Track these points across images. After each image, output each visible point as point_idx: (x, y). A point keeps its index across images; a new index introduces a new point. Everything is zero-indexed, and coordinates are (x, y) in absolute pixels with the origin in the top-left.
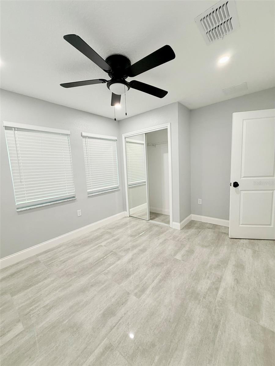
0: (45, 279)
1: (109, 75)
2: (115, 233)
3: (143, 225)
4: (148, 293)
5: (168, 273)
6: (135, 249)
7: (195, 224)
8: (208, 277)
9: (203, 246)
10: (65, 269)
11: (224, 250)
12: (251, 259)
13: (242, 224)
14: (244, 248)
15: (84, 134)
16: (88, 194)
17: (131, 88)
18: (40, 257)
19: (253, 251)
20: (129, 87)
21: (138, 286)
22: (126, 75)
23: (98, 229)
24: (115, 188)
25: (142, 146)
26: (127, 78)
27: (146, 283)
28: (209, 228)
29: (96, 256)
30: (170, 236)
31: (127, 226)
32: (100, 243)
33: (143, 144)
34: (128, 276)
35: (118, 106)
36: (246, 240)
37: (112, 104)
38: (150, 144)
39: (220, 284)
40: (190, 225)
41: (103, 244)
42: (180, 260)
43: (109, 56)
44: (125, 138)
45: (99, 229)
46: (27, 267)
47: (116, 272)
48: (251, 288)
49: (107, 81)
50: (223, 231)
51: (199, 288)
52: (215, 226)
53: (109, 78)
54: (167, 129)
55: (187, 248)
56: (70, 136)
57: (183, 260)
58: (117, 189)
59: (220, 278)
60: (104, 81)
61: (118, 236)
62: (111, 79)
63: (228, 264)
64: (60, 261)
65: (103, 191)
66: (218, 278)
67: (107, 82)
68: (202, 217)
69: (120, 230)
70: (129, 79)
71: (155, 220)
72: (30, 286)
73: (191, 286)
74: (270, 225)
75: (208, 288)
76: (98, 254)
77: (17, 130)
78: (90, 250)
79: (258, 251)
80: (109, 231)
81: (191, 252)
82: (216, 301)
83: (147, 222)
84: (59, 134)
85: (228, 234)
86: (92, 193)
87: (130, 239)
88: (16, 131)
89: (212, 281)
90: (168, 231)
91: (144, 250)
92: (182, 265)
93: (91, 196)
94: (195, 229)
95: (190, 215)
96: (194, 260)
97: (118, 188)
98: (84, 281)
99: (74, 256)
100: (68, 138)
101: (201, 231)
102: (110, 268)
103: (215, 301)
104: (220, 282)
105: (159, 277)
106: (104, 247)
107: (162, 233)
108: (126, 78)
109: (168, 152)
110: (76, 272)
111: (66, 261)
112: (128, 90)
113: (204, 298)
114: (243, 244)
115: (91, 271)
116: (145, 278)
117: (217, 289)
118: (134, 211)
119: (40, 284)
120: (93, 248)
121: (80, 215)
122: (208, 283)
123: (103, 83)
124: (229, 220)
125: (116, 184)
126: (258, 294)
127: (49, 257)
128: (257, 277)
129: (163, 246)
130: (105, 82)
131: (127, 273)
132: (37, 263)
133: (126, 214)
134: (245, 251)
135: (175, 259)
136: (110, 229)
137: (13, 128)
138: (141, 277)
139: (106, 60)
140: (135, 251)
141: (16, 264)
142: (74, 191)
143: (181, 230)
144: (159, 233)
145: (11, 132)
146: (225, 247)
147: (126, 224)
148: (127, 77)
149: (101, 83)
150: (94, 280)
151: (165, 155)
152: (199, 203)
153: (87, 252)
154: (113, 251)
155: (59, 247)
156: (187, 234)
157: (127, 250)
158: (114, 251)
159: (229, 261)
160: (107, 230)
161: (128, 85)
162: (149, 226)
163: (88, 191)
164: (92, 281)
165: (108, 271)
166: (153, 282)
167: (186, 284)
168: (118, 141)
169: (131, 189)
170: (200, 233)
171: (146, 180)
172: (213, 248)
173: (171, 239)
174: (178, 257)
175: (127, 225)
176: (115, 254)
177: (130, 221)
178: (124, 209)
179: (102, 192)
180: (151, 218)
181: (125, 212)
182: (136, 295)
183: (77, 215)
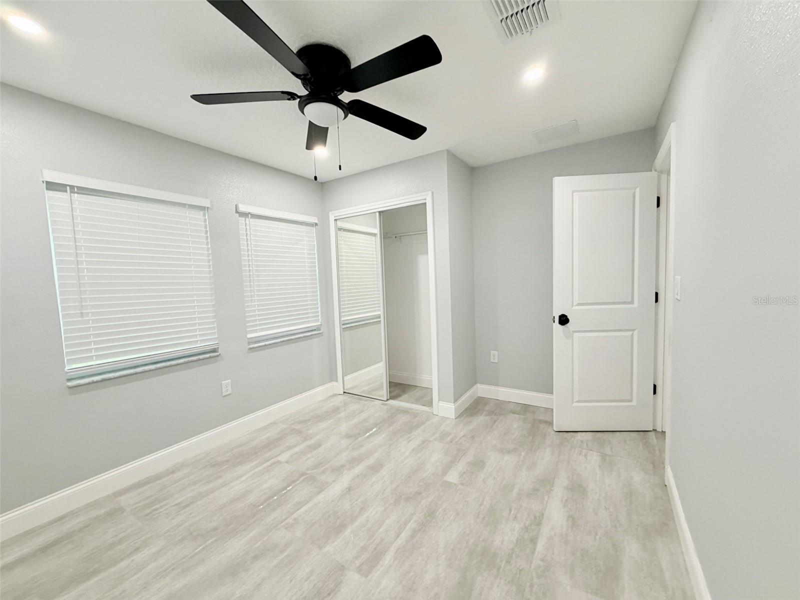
0: (137, 550)
1: (303, 84)
2: (310, 432)
3: (375, 410)
4: (386, 562)
5: (431, 514)
6: (358, 465)
7: (485, 404)
8: (515, 517)
9: (502, 451)
10: (187, 524)
11: (545, 457)
12: (598, 472)
13: (578, 402)
14: (584, 451)
15: (242, 208)
16: (249, 343)
17: (350, 115)
18: (122, 498)
19: (602, 456)
20: (346, 112)
21: (364, 549)
22: (339, 88)
23: (271, 424)
24: (313, 330)
25: (373, 238)
26: (341, 94)
27: (382, 540)
28: (514, 413)
29: (264, 486)
30: (434, 434)
31: (340, 416)
32: (276, 457)
33: (375, 235)
34: (340, 528)
35: (320, 151)
36: (588, 433)
37: (309, 147)
38: (388, 235)
39: (539, 530)
40: (476, 407)
41: (282, 458)
42: (455, 484)
43: (305, 46)
44: (336, 220)
45: (274, 423)
46: (88, 526)
47: (314, 521)
48: (599, 534)
49: (300, 97)
50: (541, 417)
51: (497, 543)
52: (525, 408)
53: (303, 91)
54: (425, 203)
55: (470, 457)
56: (209, 210)
57: (462, 484)
58: (316, 332)
59: (539, 517)
60: (292, 96)
61: (318, 437)
62: (308, 93)
63: (553, 486)
64: (176, 505)
65: (283, 337)
66: (535, 517)
67: (299, 100)
68: (500, 389)
69: (324, 425)
70: (346, 97)
71: (400, 398)
72: (96, 572)
73: (481, 539)
74: (631, 401)
75: (515, 540)
76: (272, 482)
77: (78, 193)
78: (252, 472)
79: (610, 456)
80: (298, 427)
81: (478, 464)
82: (533, 566)
83: (383, 404)
84: (183, 205)
85: (551, 423)
86: (259, 342)
87: (345, 443)
88: (76, 195)
89: (522, 525)
90: (428, 423)
91: (376, 468)
92: (461, 494)
93: (257, 347)
94: (486, 415)
95: (475, 387)
96: (484, 481)
97: (318, 329)
98: (235, 547)
99: (213, 491)
100: (204, 215)
101: (498, 419)
102: (299, 511)
103: (530, 567)
104: (539, 524)
105: (411, 525)
106: (286, 464)
107: (418, 426)
108: (339, 93)
109: (427, 253)
110: (215, 529)
111: (192, 503)
112: (344, 119)
113: (508, 562)
114: (582, 442)
115: (254, 522)
116: (381, 530)
117: (534, 541)
118: (354, 380)
119: (123, 564)
120: (260, 468)
121: (228, 393)
122: (514, 530)
123: (289, 99)
124: (552, 393)
125: (314, 321)
126: (614, 545)
127: (149, 497)
128: (611, 510)
129: (419, 455)
130: (294, 99)
131: (338, 521)
132: (115, 513)
133: (336, 387)
134: (585, 456)
135: (446, 482)
136: (301, 422)
137: (68, 188)
138: (371, 528)
139: (298, 52)
140: (358, 470)
141: (56, 521)
142: (216, 336)
143: (456, 419)
144: (410, 428)
145: (64, 196)
146: (548, 450)
147: (336, 410)
148: (343, 92)
149: (285, 100)
150: (260, 543)
151: (421, 258)
152: (492, 361)
153: (244, 478)
154: (307, 474)
155: (173, 472)
156: (471, 427)
157: (339, 470)
158: (308, 472)
159: (556, 479)
160: (293, 426)
161: (344, 109)
162: (387, 412)
163: (249, 336)
164: (257, 545)
165: (295, 519)
166: (398, 536)
167: (469, 535)
168: (321, 227)
169: (347, 333)
170: (497, 423)
171: (380, 312)
172: (523, 454)
173: (435, 439)
174: (453, 477)
175: (339, 413)
176: (313, 479)
177: (345, 405)
178: (333, 377)
179: (282, 339)
180: (392, 395)
181: (335, 383)
182: (359, 570)
183: (222, 393)
